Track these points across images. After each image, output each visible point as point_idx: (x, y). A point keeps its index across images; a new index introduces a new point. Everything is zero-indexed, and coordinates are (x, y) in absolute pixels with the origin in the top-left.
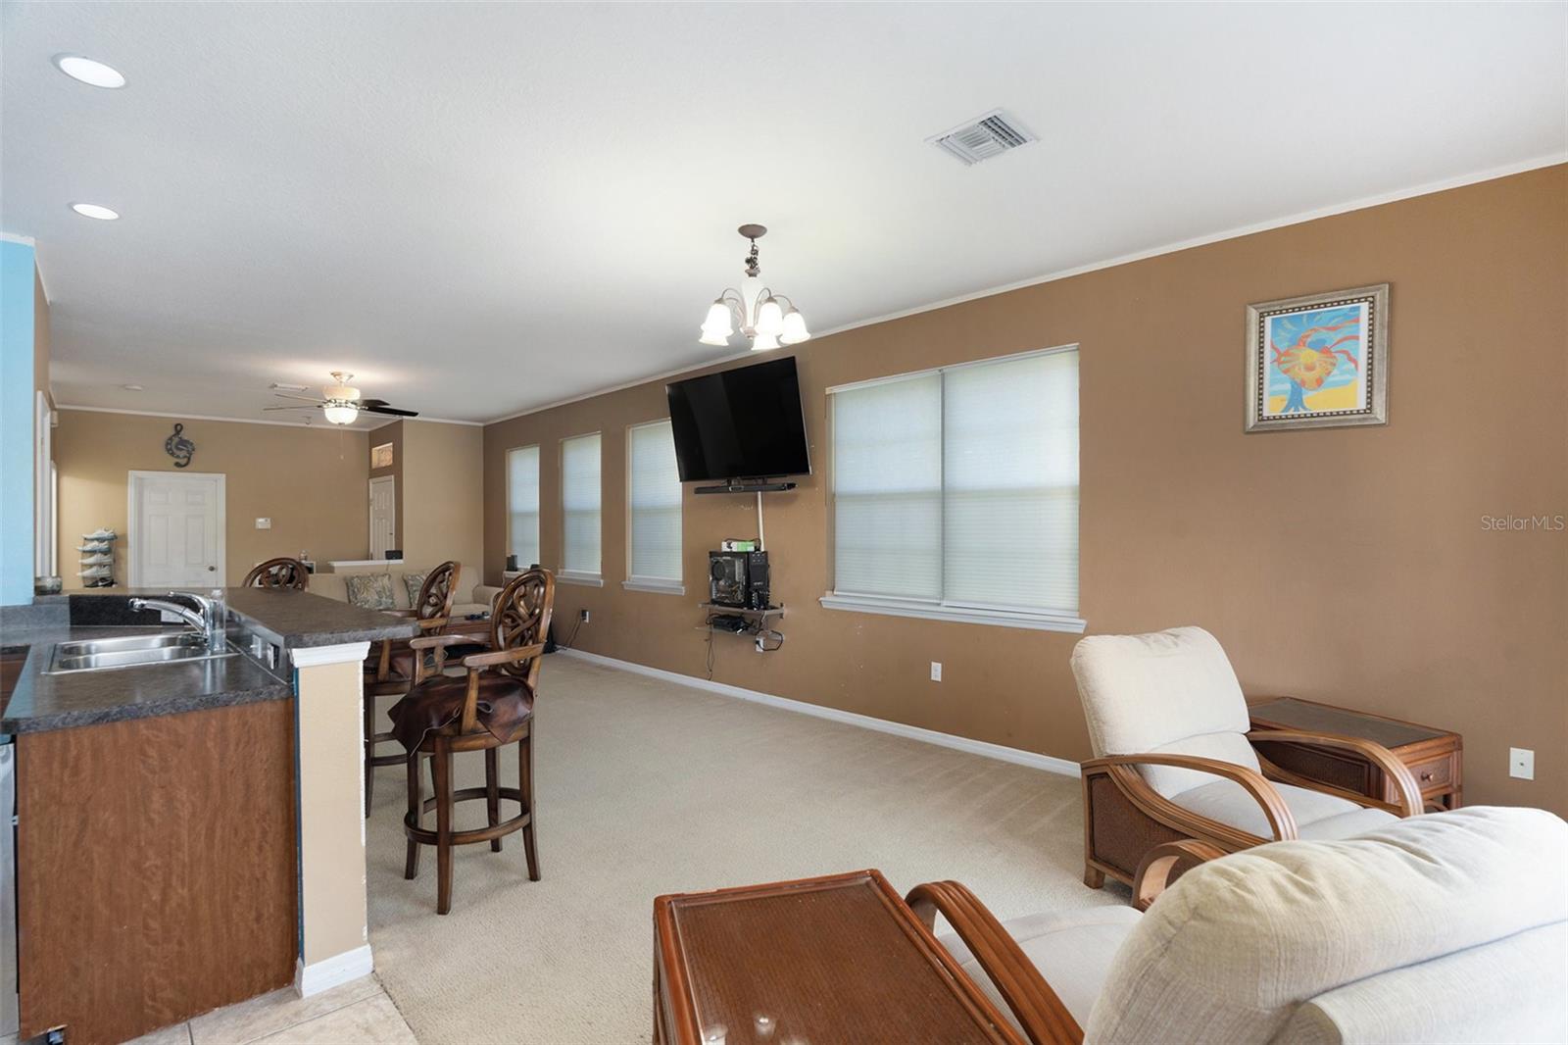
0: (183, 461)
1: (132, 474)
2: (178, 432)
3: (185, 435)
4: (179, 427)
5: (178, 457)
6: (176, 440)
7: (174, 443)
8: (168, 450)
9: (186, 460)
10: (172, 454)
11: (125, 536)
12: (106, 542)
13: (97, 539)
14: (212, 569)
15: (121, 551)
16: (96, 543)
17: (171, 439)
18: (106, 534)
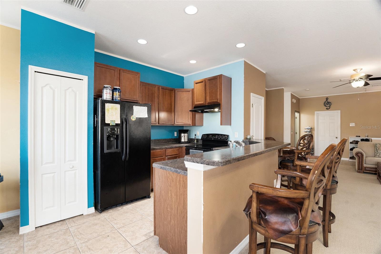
0: (328, 108)
1: (316, 112)
2: (327, 100)
3: (329, 101)
4: (327, 99)
5: (327, 107)
6: (326, 102)
7: (326, 103)
8: (324, 105)
9: (329, 107)
10: (325, 106)
11: (314, 128)
12: (309, 130)
13: (307, 129)
14: (337, 138)
15: (313, 132)
16: (307, 130)
17: (325, 102)
18: (309, 128)
